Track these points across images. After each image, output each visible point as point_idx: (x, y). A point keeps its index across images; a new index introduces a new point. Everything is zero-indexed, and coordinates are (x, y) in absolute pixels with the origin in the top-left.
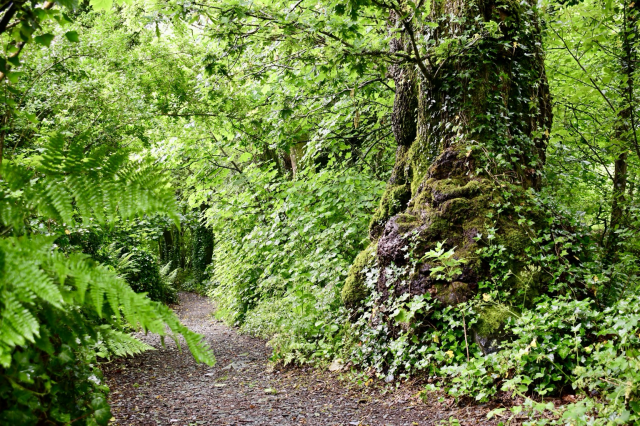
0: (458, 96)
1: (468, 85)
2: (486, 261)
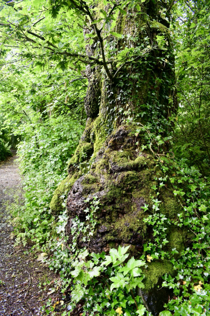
0: (129, 91)
1: (136, 84)
2: (150, 228)
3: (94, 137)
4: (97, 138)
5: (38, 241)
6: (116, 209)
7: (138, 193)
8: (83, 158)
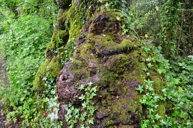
3: (69, 24)
4: (72, 26)
5: (27, 117)
6: (110, 92)
7: (130, 74)
8: (59, 44)
